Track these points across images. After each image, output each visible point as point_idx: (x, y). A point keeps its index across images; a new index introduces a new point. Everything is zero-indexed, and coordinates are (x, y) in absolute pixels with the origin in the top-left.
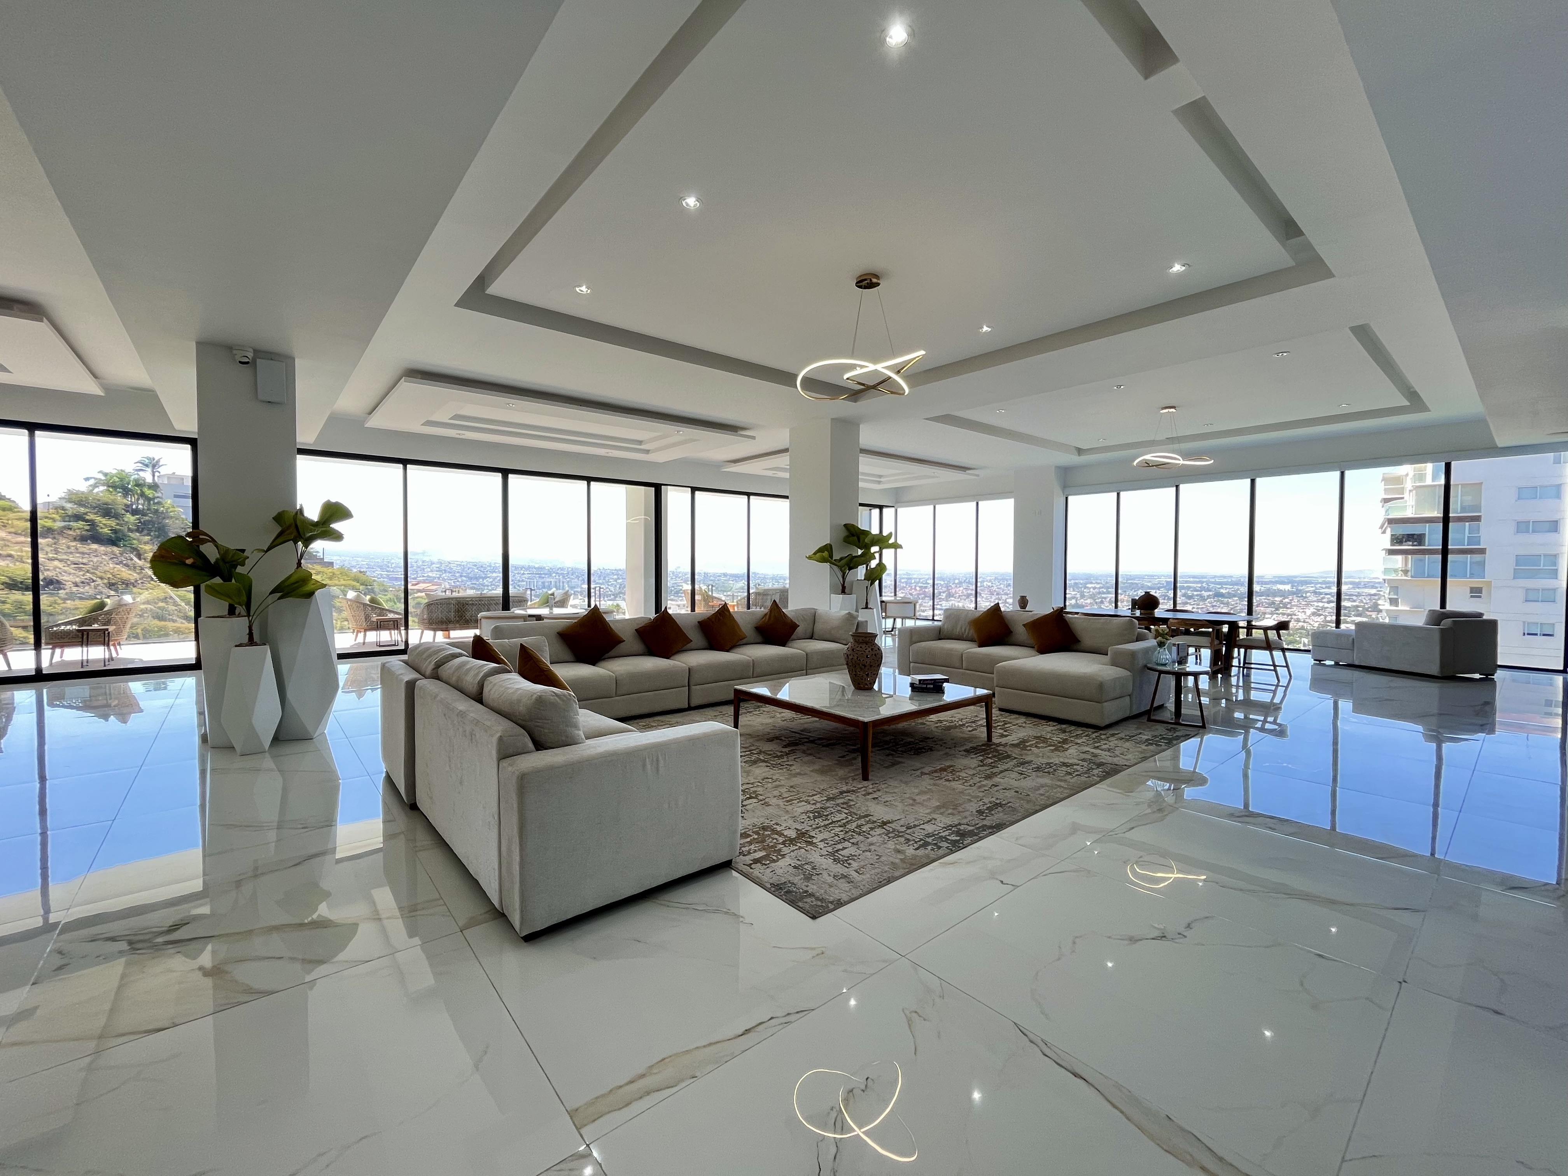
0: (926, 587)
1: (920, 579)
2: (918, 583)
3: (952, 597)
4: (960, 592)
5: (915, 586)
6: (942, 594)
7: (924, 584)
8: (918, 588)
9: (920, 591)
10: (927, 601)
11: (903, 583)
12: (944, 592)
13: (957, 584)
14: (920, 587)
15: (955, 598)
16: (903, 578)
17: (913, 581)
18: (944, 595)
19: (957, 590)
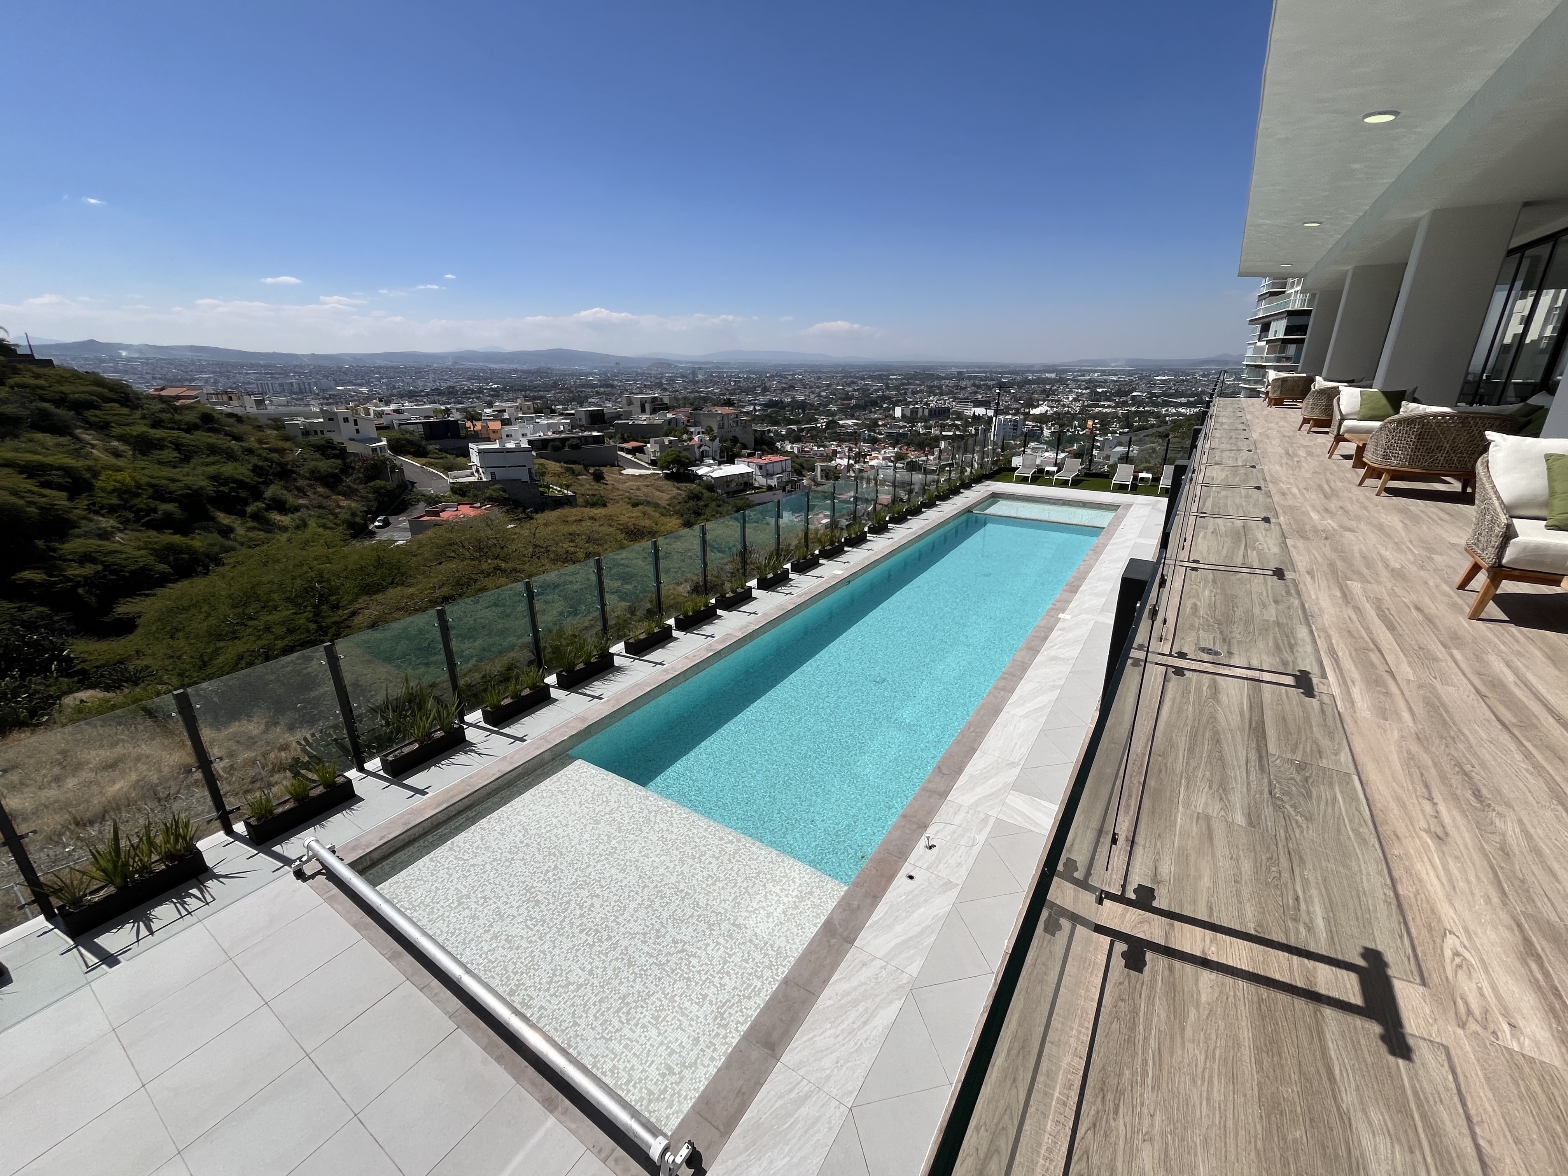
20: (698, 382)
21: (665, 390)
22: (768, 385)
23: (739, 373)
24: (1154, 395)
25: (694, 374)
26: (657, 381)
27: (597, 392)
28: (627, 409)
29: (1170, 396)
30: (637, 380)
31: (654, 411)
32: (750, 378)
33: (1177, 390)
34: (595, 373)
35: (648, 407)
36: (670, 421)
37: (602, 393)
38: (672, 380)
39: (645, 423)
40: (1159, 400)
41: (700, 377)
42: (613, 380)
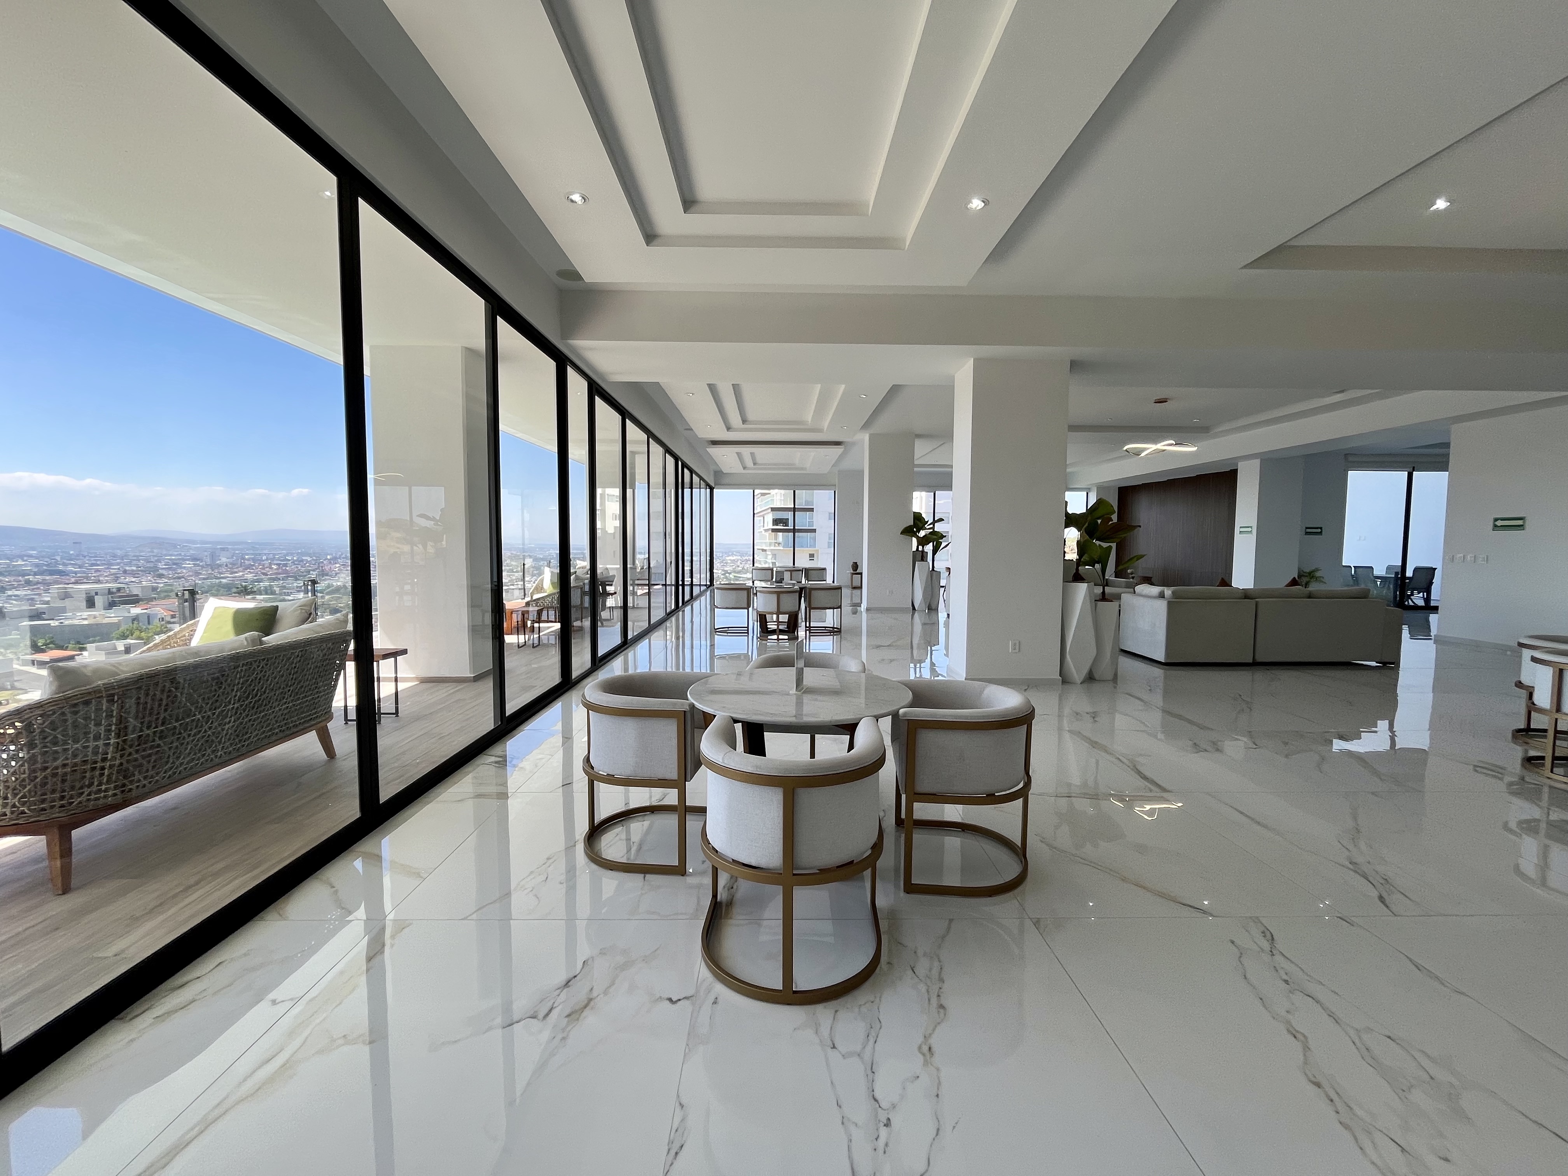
0: (286, 565)
1: (274, 555)
2: (273, 559)
3: (327, 575)
4: (337, 570)
5: (270, 564)
6: (311, 572)
7: (281, 561)
8: (274, 567)
9: (277, 569)
10: (291, 582)
11: (248, 560)
12: (314, 571)
13: (330, 559)
14: (278, 565)
15: (331, 576)
16: (247, 554)
17: (264, 558)
18: (314, 573)
19: (333, 567)
20: (220, 566)
21: (161, 576)
22: (327, 568)
23: (287, 555)
24: (726, 572)
25: (213, 556)
26: (152, 565)
27: (28, 583)
28: (59, 604)
29: (739, 572)
30: (113, 564)
31: (111, 605)
32: (302, 561)
33: (743, 568)
34: (31, 556)
35: (99, 601)
36: (135, 619)
37: (38, 583)
38: (176, 564)
39: (86, 622)
40: (731, 576)
41: (224, 560)
42: (64, 565)
